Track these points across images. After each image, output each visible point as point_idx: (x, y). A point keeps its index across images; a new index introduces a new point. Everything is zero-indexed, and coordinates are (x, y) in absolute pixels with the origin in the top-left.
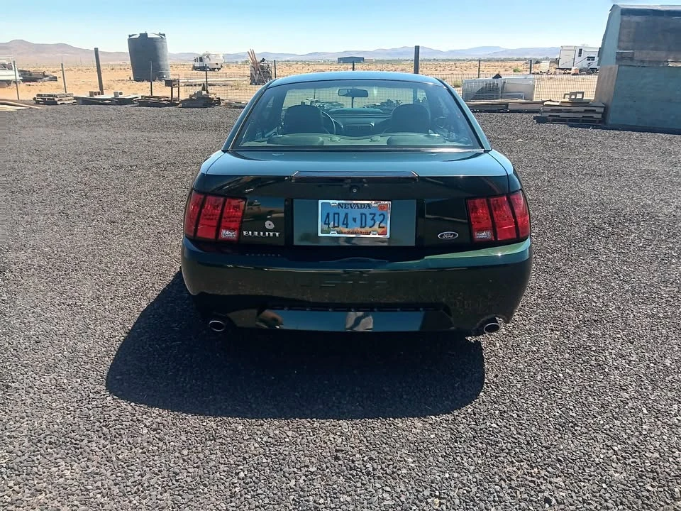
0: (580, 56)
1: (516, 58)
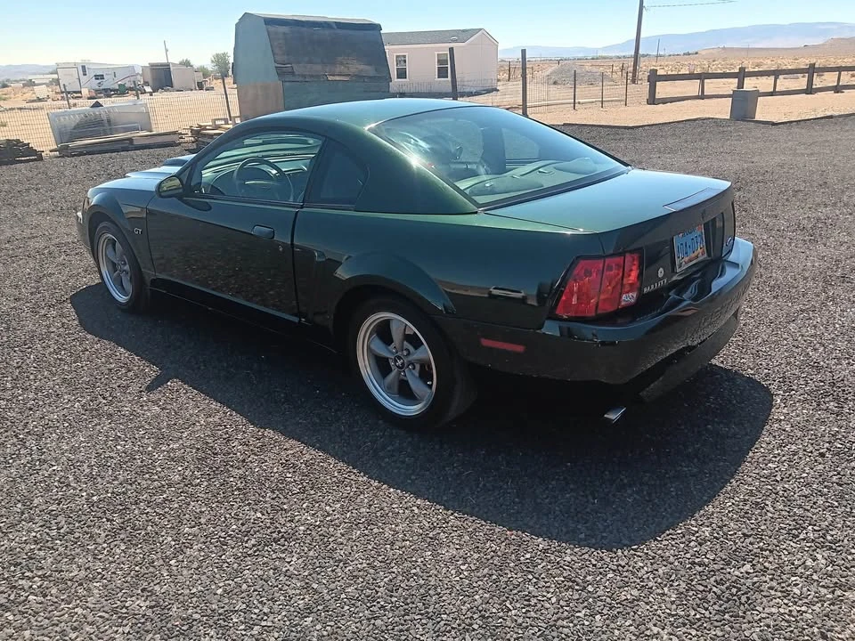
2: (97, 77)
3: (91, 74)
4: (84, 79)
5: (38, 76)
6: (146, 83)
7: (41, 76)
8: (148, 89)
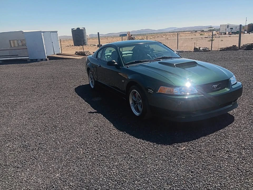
0: (228, 28)
1: (183, 31)
2: (231, 29)
3: (229, 28)
4: (227, 29)
5: (205, 29)
6: (245, 30)
7: (206, 29)
8: (246, 32)
